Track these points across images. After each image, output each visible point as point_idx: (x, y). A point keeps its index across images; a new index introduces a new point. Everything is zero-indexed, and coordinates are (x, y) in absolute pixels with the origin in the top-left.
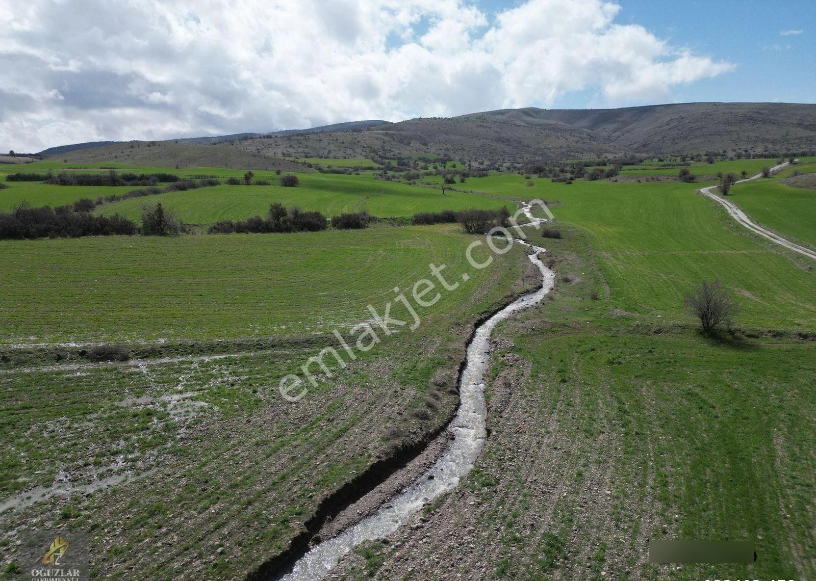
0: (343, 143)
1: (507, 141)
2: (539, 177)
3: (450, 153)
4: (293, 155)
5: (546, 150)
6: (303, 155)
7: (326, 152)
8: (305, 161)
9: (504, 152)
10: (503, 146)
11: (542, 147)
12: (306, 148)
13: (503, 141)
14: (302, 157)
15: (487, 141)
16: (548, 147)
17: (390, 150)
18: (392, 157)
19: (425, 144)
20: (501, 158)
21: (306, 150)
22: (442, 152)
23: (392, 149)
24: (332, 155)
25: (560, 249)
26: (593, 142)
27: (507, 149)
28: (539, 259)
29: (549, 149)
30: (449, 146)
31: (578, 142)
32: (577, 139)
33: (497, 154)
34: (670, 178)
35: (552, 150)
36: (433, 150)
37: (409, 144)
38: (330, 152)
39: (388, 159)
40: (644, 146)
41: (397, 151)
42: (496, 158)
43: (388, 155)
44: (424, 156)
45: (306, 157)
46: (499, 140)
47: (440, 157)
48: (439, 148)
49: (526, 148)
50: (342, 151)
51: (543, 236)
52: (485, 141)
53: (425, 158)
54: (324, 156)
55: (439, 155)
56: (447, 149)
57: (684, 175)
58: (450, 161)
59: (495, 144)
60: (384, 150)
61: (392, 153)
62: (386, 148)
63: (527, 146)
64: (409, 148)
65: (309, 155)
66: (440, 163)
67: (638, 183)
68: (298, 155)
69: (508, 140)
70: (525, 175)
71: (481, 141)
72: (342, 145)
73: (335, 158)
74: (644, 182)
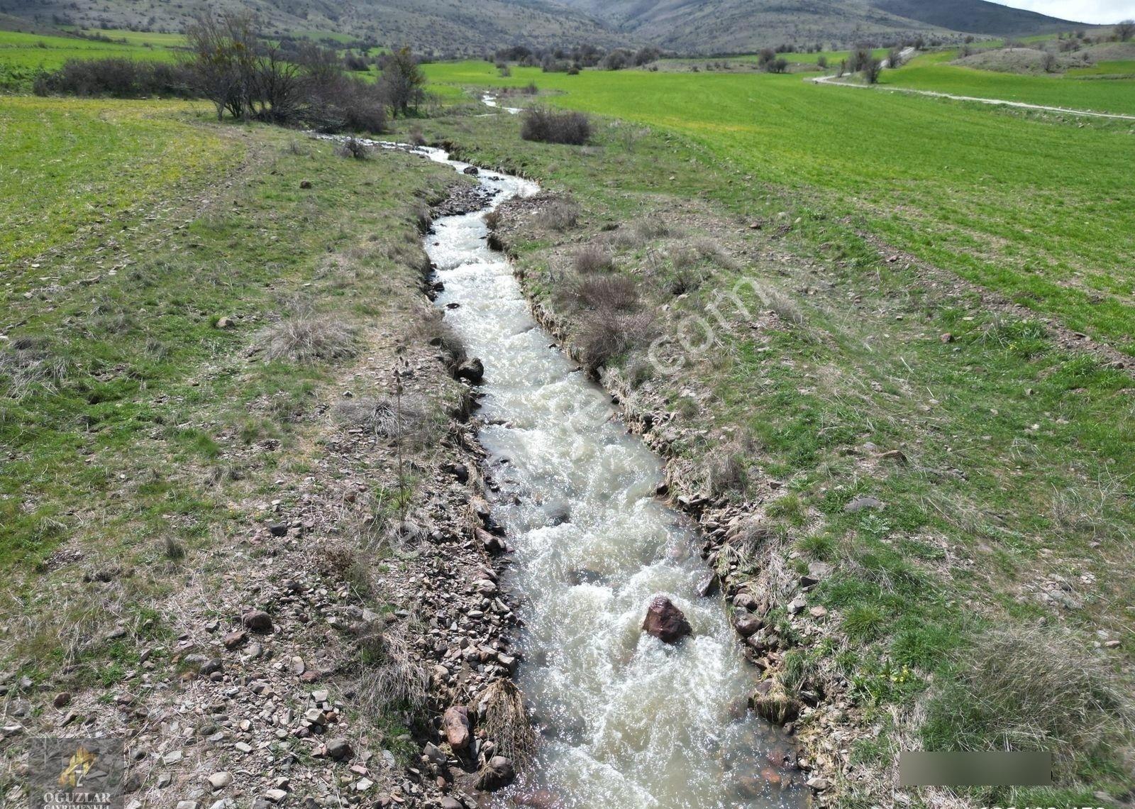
0: (180, 7)
1: (470, 22)
2: (520, 65)
3: (378, 36)
4: (78, 22)
5: (531, 39)
6: (98, 23)
7: (145, 21)
8: (98, 34)
9: (466, 38)
10: (463, 28)
11: (525, 33)
12: (105, 11)
13: (463, 22)
14: (96, 27)
15: (438, 19)
16: (535, 33)
17: (269, 23)
18: (273, 35)
19: (334, 18)
20: (462, 48)
21: (105, 15)
22: (363, 33)
23: (273, 22)
24: (156, 26)
25: (609, 180)
26: (600, 30)
27: (470, 34)
28: (495, 245)
29: (536, 37)
30: (375, 23)
31: (577, 28)
32: (575, 24)
33: (455, 41)
34: (745, 65)
35: (540, 40)
36: (348, 28)
37: (305, 16)
38: (152, 21)
39: (265, 37)
40: (671, 41)
41: (281, 27)
42: (454, 47)
43: (266, 31)
44: (331, 37)
45: (104, 27)
46: (457, 18)
47: (358, 40)
48: (359, 25)
49: (500, 35)
50: (177, 21)
51: (527, 137)
52: (434, 18)
53: (332, 40)
54: (140, 27)
55: (357, 36)
56: (372, 29)
57: (767, 60)
58: (377, 46)
59: (451, 24)
60: (257, 22)
61: (273, 30)
62: (261, 20)
63: (501, 32)
64: (303, 22)
65: (109, 25)
66: (359, 50)
67: (693, 74)
68: (87, 23)
69: (471, 20)
70: (496, 62)
71: (428, 18)
72: (178, 10)
73: (162, 31)
74: (703, 71)
